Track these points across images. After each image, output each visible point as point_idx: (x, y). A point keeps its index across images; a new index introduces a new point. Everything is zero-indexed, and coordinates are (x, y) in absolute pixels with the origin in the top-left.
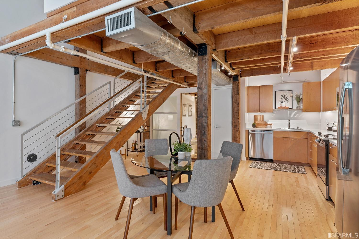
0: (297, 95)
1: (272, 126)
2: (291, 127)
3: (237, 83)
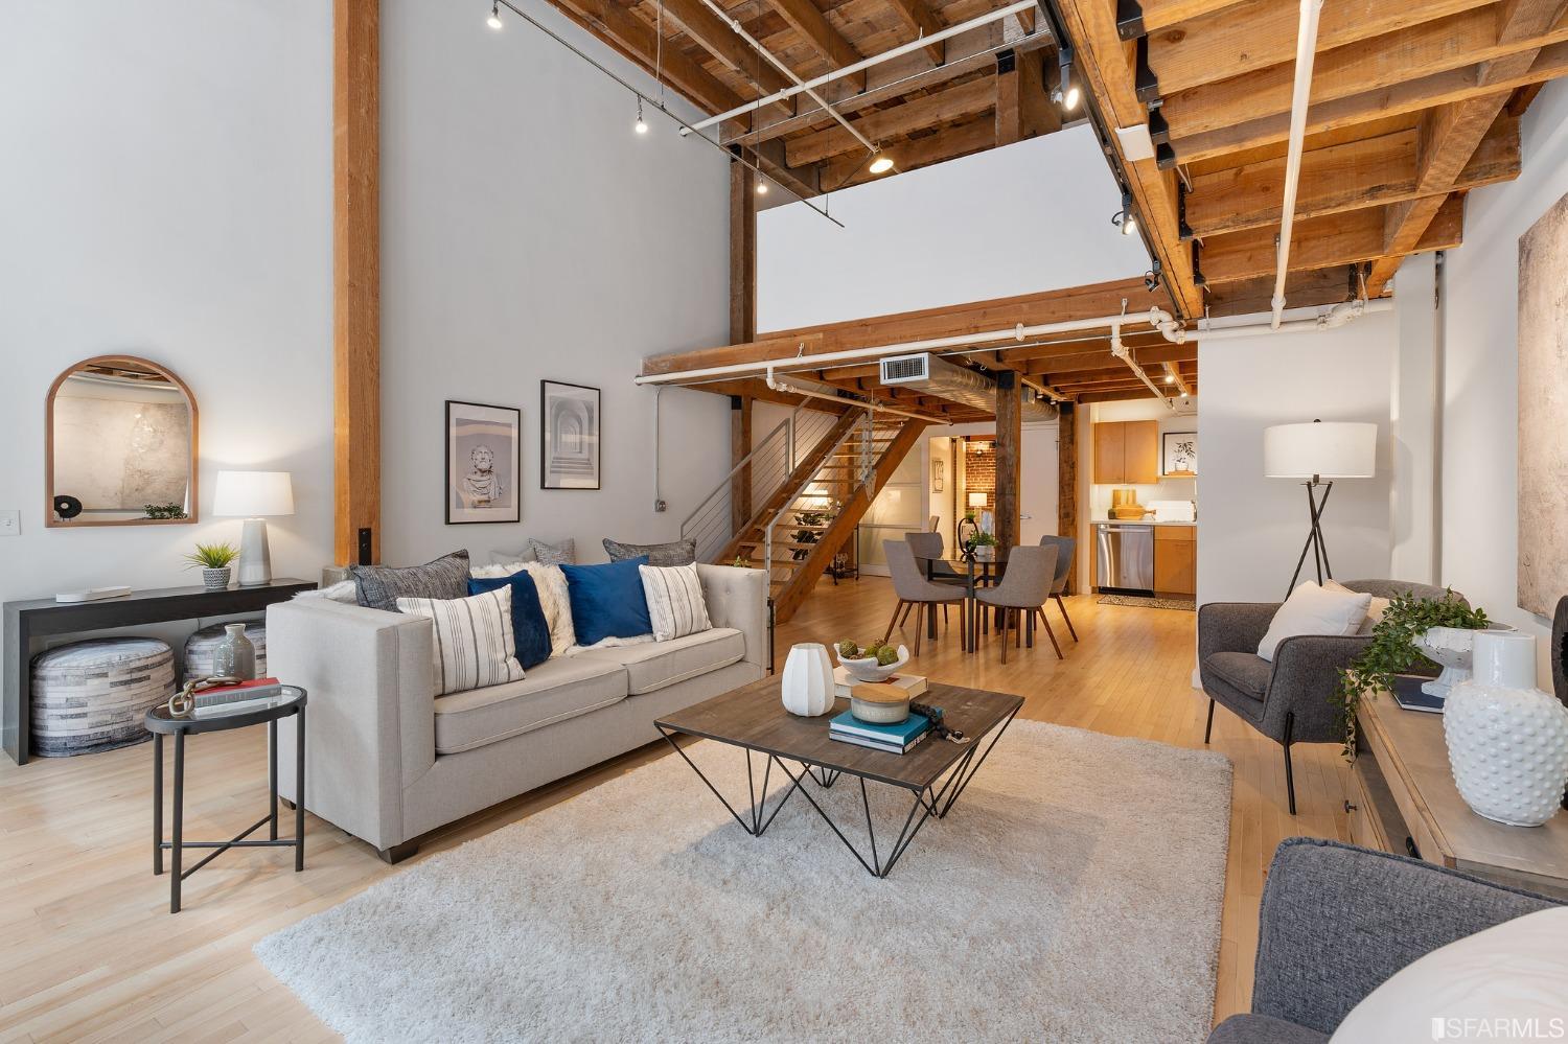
1: (1155, 516)
3: (1070, 418)
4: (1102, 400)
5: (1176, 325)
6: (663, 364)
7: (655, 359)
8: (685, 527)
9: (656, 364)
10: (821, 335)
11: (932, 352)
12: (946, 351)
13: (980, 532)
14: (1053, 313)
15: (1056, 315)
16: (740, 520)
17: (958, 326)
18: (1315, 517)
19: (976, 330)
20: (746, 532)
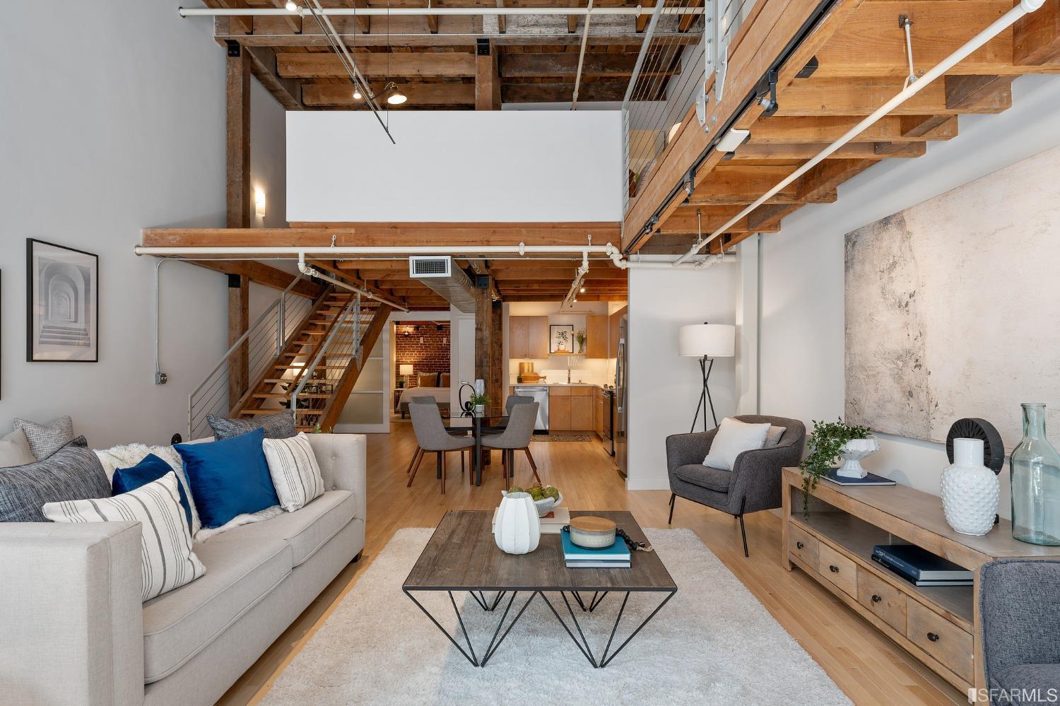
0: (579, 333)
1: (546, 380)
2: (571, 381)
3: (499, 313)
4: (518, 301)
5: (621, 256)
6: (170, 238)
7: (159, 231)
8: (194, 398)
9: (162, 236)
10: (353, 231)
11: (453, 255)
12: (461, 256)
13: (478, 396)
14: (543, 238)
15: (545, 240)
16: (238, 390)
17: (474, 239)
18: (705, 381)
19: (488, 243)
20: (247, 401)
